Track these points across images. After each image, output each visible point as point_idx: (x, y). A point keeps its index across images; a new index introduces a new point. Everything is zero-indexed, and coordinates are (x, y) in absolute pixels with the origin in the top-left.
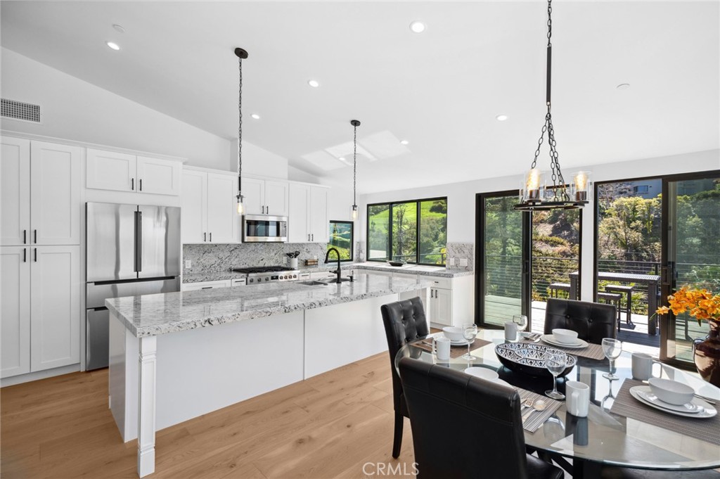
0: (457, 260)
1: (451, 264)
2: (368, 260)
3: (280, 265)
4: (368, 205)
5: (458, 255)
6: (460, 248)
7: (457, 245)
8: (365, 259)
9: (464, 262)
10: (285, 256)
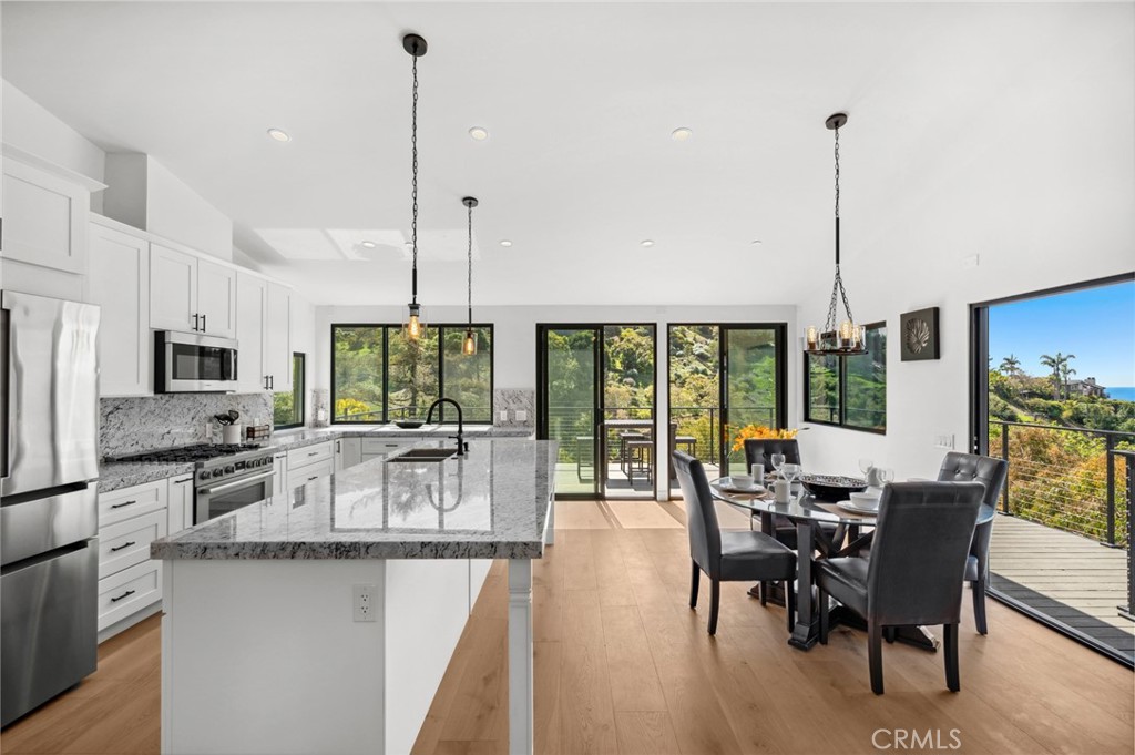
0: (511, 413)
1: (502, 419)
2: (333, 422)
3: (201, 440)
4: (334, 327)
5: (512, 406)
6: (515, 397)
7: (511, 393)
8: (329, 421)
9: (522, 415)
10: (210, 421)
